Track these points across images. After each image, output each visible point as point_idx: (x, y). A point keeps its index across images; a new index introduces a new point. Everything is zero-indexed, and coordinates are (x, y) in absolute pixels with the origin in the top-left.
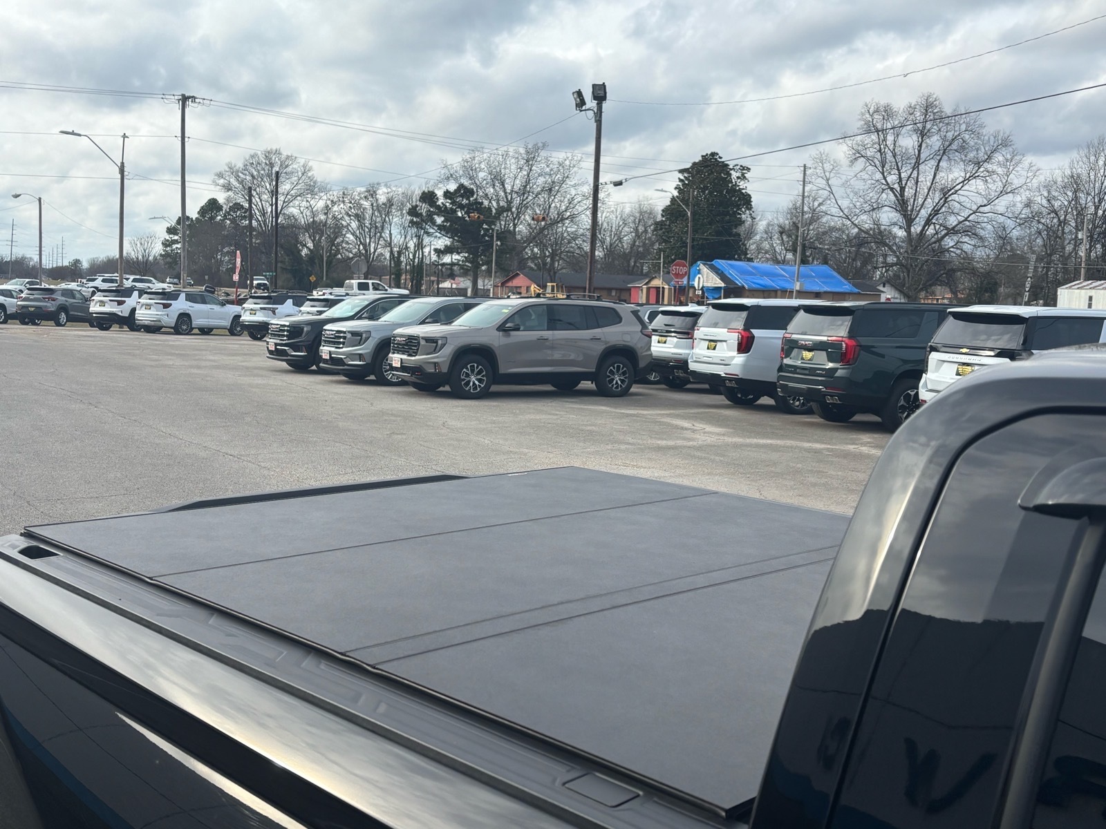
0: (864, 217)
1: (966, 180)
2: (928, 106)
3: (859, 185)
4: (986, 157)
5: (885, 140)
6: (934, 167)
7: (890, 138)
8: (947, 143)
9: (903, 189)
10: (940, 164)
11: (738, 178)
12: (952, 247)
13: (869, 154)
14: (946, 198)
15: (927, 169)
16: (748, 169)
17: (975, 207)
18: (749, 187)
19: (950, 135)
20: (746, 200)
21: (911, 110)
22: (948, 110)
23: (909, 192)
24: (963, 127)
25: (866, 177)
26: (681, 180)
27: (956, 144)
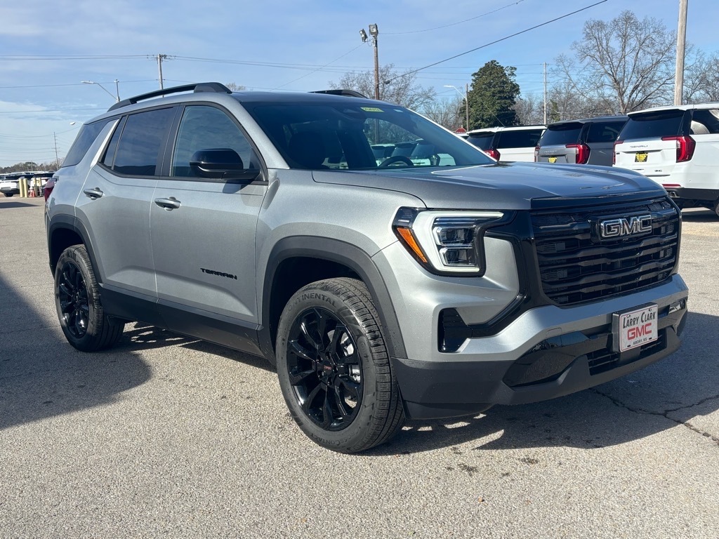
0: (592, 93)
1: (653, 65)
2: (628, 19)
3: (586, 74)
4: (666, 49)
5: (601, 44)
6: (635, 57)
7: (604, 44)
8: (641, 42)
9: (615, 73)
10: (638, 55)
11: (510, 75)
13: (592, 53)
14: (643, 77)
15: (630, 59)
16: (515, 69)
17: (662, 82)
18: (516, 79)
19: (643, 37)
20: (515, 88)
21: (616, 22)
22: (640, 20)
23: (619, 75)
24: (652, 30)
25: (591, 69)
26: (473, 80)
27: (647, 42)
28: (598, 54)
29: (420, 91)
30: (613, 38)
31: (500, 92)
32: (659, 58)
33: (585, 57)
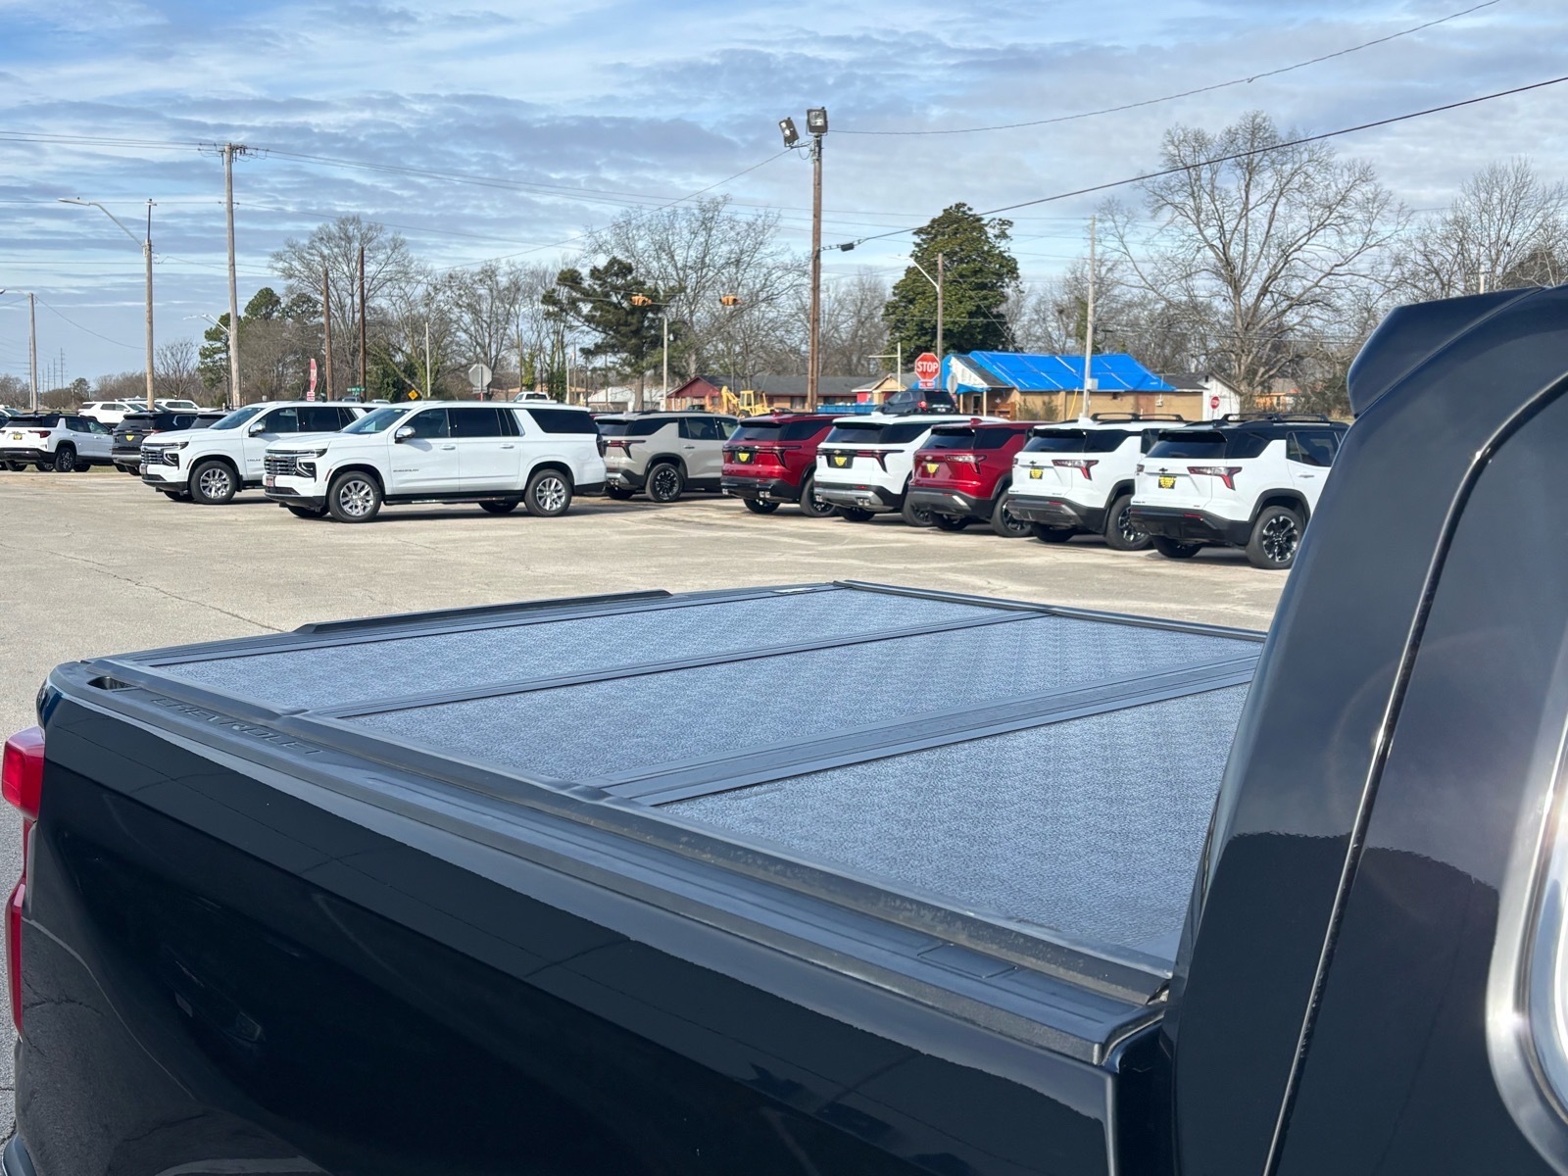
0: (1174, 287)
1: (1311, 233)
2: (1255, 130)
3: (1166, 245)
4: (1339, 198)
5: (1199, 179)
6: (1269, 214)
7: (1206, 181)
8: (1284, 180)
9: (1226, 246)
10: (1277, 209)
11: (997, 236)
12: (1299, 324)
13: (1177, 199)
14: (1288, 256)
15: (1259, 215)
16: (1010, 224)
17: (1327, 269)
19: (1288, 168)
20: (1010, 268)
21: (1232, 136)
22: (1283, 135)
23: (1235, 251)
24: (1305, 156)
25: (1174, 232)
26: (918, 245)
27: (1298, 180)
28: (1191, 199)
29: (787, 259)
30: (1225, 168)
31: (975, 273)
32: (1325, 217)
33: (1160, 208)
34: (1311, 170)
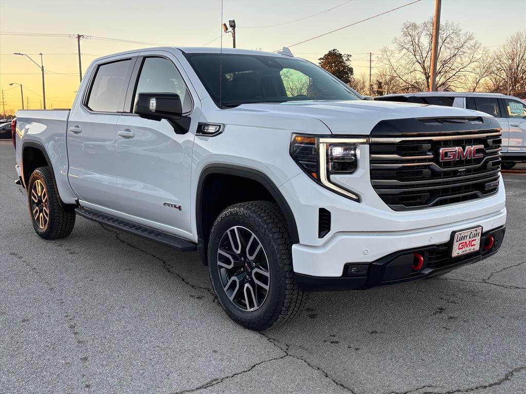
0: (406, 76)
1: (452, 57)
3: (403, 62)
4: (461, 46)
5: (414, 40)
7: (417, 40)
8: (444, 40)
9: (424, 62)
10: (441, 49)
11: (346, 60)
13: (408, 46)
14: (444, 66)
16: (350, 56)
17: (458, 69)
18: (350, 64)
19: (445, 36)
20: (351, 70)
21: (425, 25)
23: (427, 64)
24: (451, 31)
25: (406, 58)
26: (320, 63)
27: (448, 40)
30: (423, 35)
32: (456, 52)
33: (402, 49)
34: (453, 36)
